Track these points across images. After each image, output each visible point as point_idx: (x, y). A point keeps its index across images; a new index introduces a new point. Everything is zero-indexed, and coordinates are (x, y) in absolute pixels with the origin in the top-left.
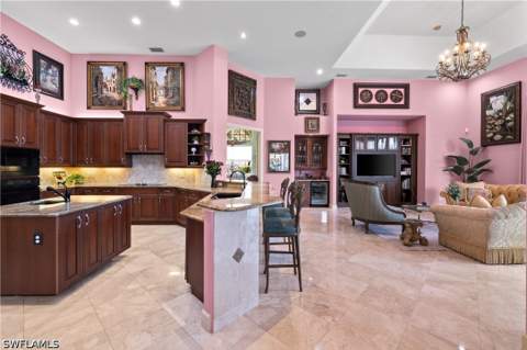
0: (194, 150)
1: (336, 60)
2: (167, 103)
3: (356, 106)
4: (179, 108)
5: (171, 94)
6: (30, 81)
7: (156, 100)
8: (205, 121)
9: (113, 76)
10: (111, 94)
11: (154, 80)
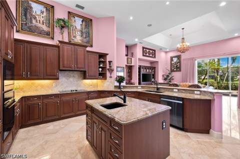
0: (100, 69)
1: (146, 37)
2: (82, 41)
3: (143, 55)
5: (84, 36)
7: (75, 37)
8: (107, 54)
9: (42, 12)
10: (40, 25)
11: (74, 24)
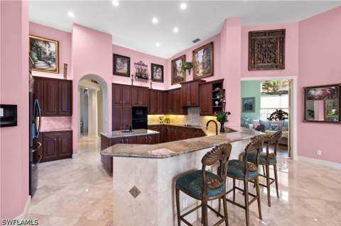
0: (217, 103)
2: (203, 73)
4: (209, 74)
5: (205, 66)
6: (150, 77)
7: (198, 72)
8: (223, 80)
9: (180, 64)
10: (179, 75)
11: (197, 60)
